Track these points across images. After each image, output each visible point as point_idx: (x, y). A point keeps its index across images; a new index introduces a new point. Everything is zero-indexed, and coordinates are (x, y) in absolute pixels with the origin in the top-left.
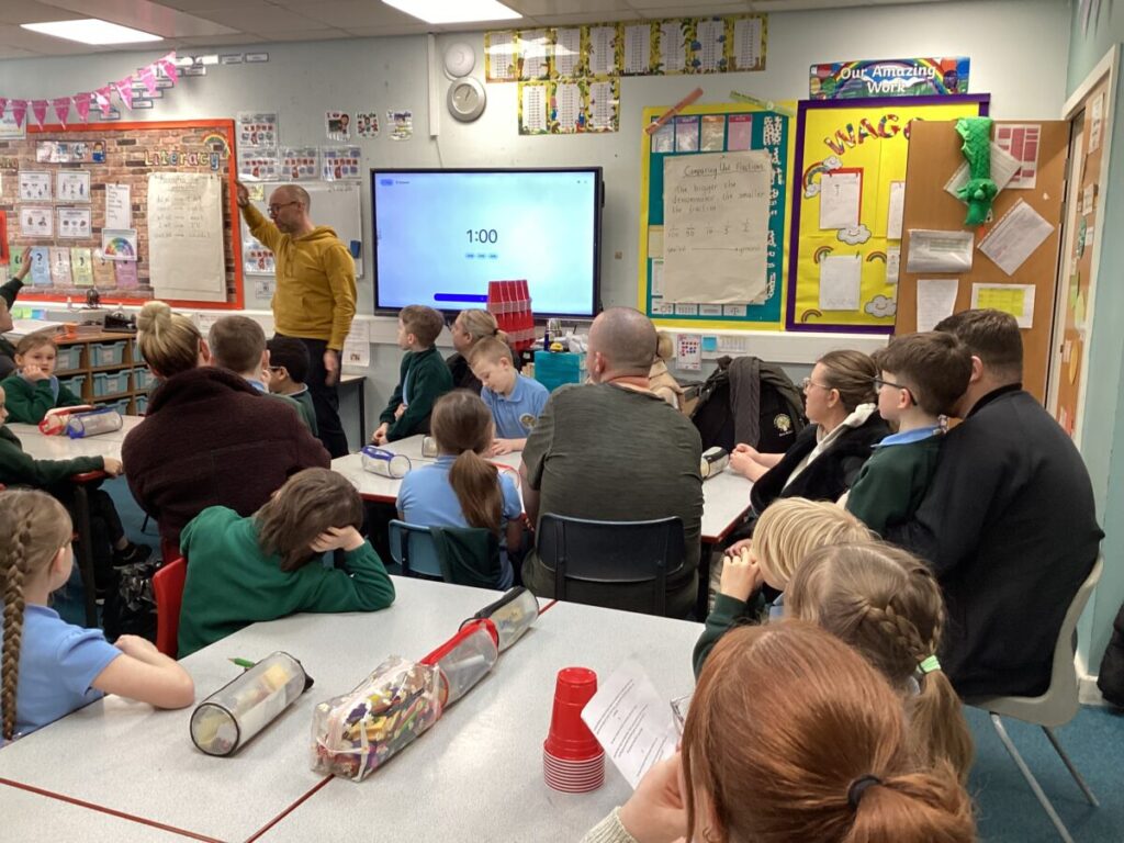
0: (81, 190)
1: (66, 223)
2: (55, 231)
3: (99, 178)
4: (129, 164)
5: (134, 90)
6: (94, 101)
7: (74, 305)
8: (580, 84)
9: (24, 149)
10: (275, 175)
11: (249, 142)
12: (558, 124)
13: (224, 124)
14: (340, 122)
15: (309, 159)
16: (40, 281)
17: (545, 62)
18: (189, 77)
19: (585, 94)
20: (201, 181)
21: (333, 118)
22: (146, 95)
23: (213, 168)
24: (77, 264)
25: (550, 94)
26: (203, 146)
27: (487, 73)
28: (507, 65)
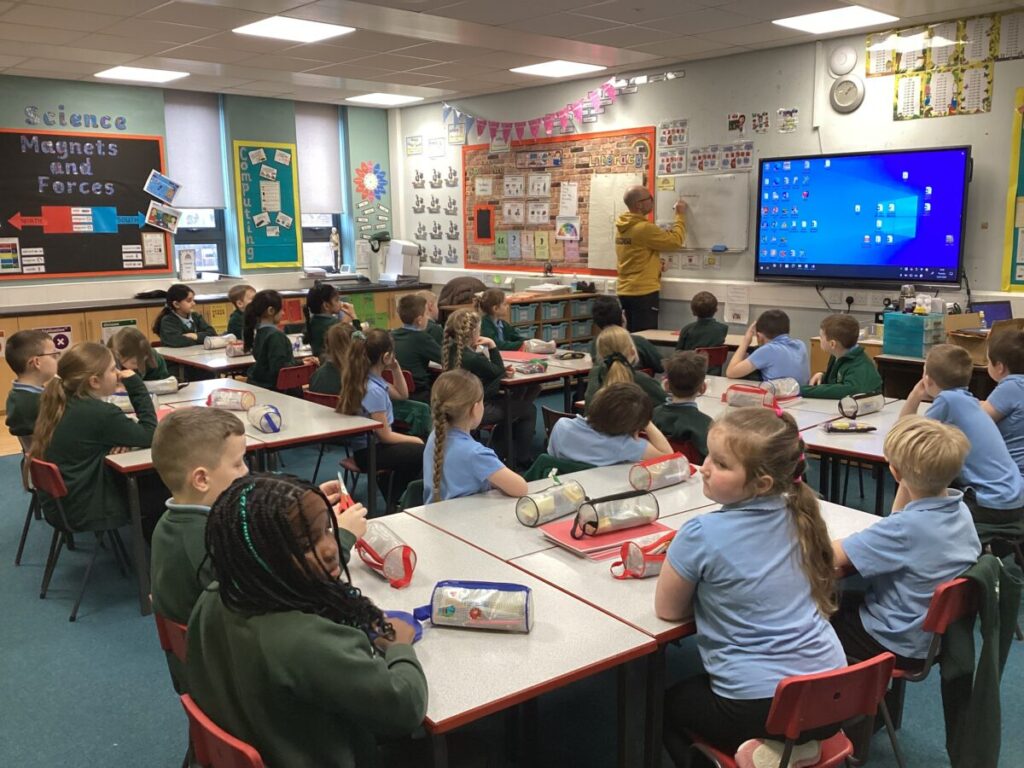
0: (544, 188)
1: (533, 213)
2: (526, 219)
3: (557, 178)
4: (578, 166)
5: (584, 109)
8: (953, 72)
9: (508, 160)
10: (683, 169)
11: (666, 143)
12: (931, 109)
13: (647, 131)
14: (738, 122)
15: (710, 154)
16: (514, 256)
17: (921, 55)
18: (623, 96)
19: (958, 80)
22: (593, 112)
23: (638, 166)
24: (538, 242)
25: (925, 81)
26: (631, 149)
27: (867, 69)
28: (886, 61)
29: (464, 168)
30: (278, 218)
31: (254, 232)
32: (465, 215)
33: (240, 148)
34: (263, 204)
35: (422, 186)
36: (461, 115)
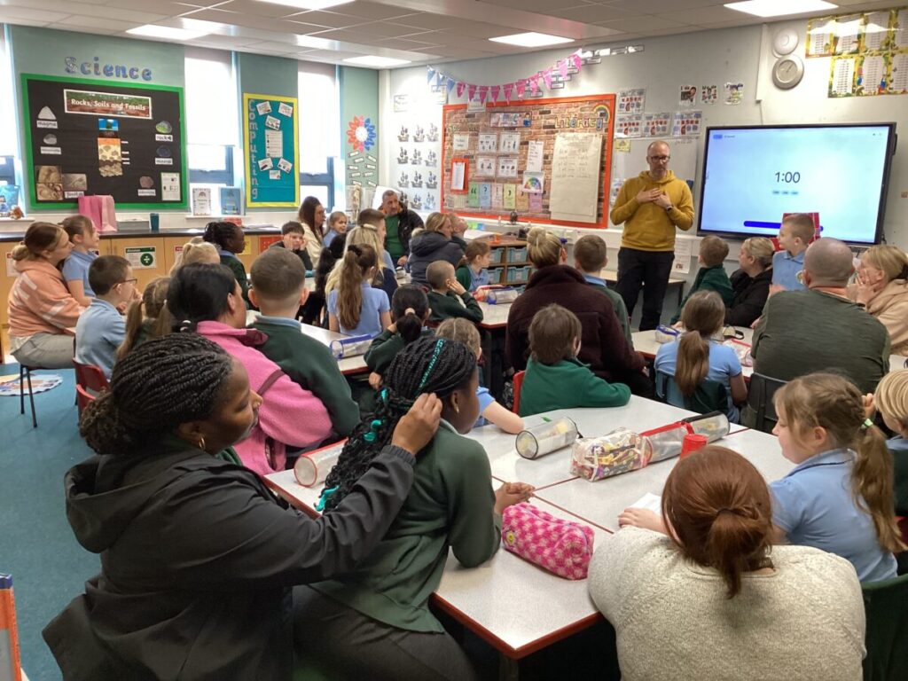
0: (514, 145)
1: (503, 167)
2: (496, 172)
3: (526, 137)
4: (545, 127)
5: (553, 76)
6: (528, 85)
7: (503, 222)
8: (885, 56)
9: (483, 119)
10: (639, 133)
11: (624, 110)
12: (863, 88)
13: (609, 98)
14: (689, 93)
15: (664, 120)
16: (484, 205)
17: (856, 40)
18: (589, 66)
19: (888, 63)
20: (589, 138)
21: (684, 90)
22: (560, 79)
23: (598, 129)
24: (507, 193)
25: (858, 64)
26: (593, 113)
27: (807, 51)
28: (824, 43)
29: (444, 125)
30: (280, 163)
31: (258, 174)
32: (443, 167)
33: (249, 99)
34: (268, 151)
35: (406, 140)
36: (444, 78)
